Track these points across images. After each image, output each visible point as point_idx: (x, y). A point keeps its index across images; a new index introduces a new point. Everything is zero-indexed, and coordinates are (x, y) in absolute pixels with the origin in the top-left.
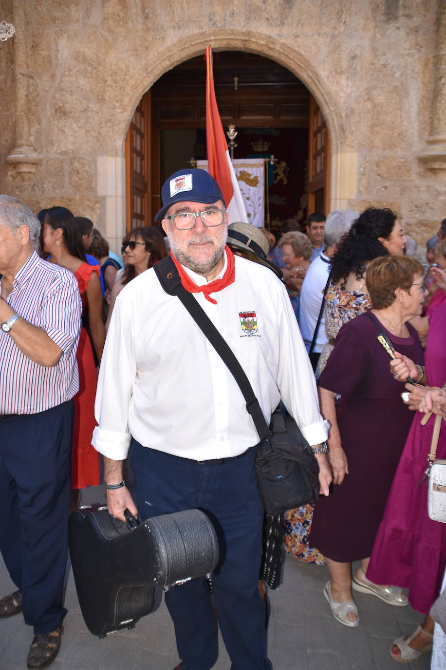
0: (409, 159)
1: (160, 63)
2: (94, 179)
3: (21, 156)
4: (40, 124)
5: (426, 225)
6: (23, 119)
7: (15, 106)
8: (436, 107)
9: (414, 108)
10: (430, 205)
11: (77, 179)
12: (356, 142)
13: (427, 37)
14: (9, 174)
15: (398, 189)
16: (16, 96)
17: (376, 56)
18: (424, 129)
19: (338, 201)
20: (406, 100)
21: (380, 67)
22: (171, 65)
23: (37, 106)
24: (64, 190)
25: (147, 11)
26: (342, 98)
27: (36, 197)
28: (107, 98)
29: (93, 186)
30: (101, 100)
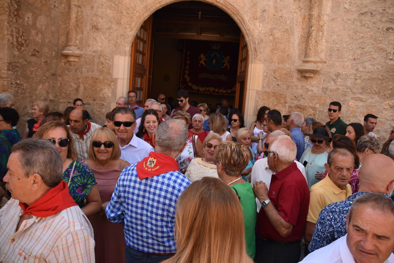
0: (292, 70)
1: (154, 5)
2: (111, 68)
3: (70, 52)
4: (82, 34)
5: (300, 108)
6: (73, 31)
7: (69, 23)
8: (309, 42)
9: (297, 42)
10: (303, 97)
11: (101, 67)
12: (263, 58)
13: (305, 4)
14: (63, 61)
15: (285, 86)
16: (70, 17)
17: (276, 11)
18: (301, 54)
19: (251, 90)
20: (292, 37)
21: (278, 17)
22: (161, 6)
23: (82, 23)
24: (94, 73)
26: (256, 33)
27: (77, 76)
28: (122, 22)
29: (111, 72)
30: (119, 23)
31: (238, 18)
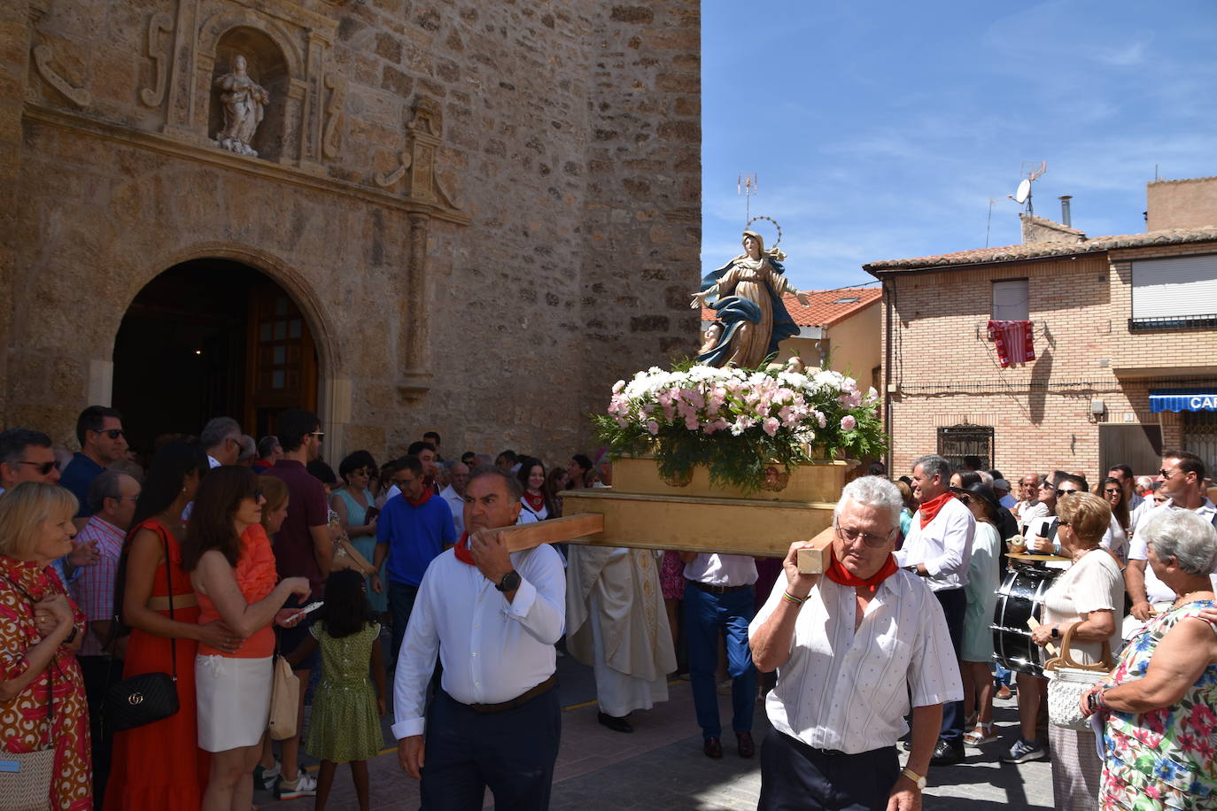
0: (391, 389)
8: (412, 345)
9: (394, 344)
12: (351, 370)
15: (383, 416)
17: (366, 293)
18: (402, 363)
20: (388, 335)
21: (369, 303)
24: (42, 397)
25: (161, 206)
26: (340, 327)
31: (310, 301)
